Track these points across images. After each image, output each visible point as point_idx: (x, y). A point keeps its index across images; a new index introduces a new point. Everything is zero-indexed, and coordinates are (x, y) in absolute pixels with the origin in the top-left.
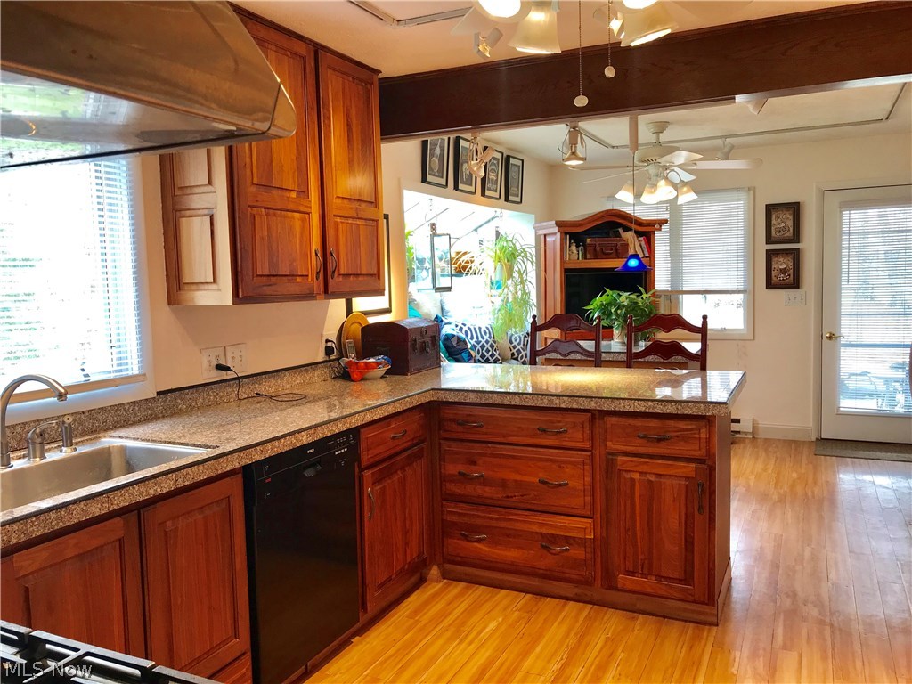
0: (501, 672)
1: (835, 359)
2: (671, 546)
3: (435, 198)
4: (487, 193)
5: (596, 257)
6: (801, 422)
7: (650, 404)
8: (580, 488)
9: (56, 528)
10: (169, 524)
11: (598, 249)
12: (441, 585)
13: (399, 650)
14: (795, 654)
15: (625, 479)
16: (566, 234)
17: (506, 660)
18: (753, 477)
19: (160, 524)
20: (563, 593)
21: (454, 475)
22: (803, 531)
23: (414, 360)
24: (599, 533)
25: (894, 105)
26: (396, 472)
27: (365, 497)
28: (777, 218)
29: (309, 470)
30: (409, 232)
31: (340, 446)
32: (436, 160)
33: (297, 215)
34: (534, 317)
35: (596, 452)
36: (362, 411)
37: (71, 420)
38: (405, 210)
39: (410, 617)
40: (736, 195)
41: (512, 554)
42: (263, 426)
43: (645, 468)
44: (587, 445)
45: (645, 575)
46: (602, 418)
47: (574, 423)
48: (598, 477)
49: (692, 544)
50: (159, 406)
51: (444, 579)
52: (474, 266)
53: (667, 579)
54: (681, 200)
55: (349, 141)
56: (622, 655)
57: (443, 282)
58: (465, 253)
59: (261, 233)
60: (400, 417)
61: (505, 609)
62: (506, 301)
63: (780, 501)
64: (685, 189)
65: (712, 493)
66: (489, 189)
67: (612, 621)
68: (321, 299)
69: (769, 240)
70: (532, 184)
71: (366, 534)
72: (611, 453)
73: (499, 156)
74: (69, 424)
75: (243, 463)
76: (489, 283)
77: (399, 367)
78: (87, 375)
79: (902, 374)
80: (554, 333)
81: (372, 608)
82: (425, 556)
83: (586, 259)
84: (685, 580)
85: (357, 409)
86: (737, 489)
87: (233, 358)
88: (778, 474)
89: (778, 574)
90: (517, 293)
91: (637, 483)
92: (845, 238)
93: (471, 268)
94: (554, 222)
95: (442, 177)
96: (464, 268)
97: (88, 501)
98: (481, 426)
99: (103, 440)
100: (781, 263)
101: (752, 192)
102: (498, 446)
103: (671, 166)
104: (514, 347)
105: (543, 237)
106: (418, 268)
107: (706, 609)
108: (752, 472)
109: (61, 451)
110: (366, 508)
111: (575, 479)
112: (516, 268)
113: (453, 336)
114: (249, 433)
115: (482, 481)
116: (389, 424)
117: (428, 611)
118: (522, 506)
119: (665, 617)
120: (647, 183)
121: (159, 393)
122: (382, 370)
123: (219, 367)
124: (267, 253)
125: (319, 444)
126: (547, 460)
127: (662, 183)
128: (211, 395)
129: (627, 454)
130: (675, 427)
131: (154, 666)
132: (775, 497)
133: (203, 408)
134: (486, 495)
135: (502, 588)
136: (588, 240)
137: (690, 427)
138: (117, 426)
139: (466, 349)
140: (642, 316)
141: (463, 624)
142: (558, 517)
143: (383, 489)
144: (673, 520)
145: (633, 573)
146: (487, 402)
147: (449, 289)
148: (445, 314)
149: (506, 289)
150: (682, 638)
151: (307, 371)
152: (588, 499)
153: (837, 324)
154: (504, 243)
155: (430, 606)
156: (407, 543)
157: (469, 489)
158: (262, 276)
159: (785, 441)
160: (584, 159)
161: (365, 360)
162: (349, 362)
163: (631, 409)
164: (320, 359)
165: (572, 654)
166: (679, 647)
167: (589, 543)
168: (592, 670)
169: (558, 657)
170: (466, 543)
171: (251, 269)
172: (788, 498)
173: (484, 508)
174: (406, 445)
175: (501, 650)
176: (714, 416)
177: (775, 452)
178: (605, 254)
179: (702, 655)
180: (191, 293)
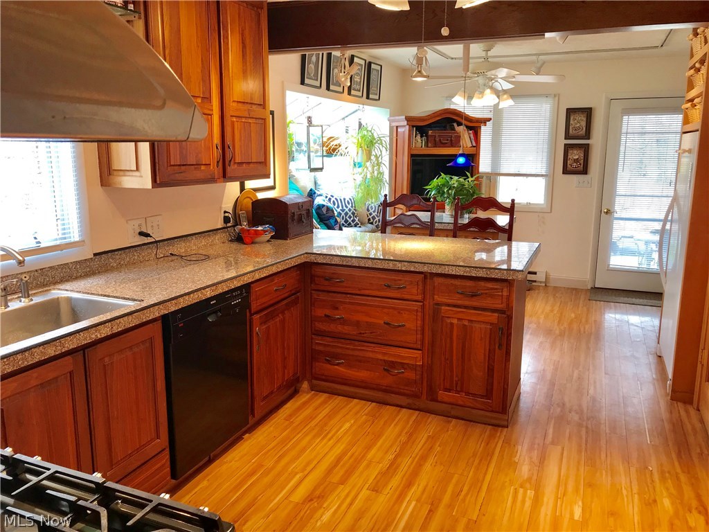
0: (351, 461)
1: (610, 229)
2: (478, 372)
3: (311, 97)
4: (353, 93)
5: (435, 146)
6: (579, 274)
7: (468, 269)
8: (413, 328)
9: (22, 366)
10: (107, 359)
11: (437, 140)
12: (310, 395)
13: (278, 444)
14: (559, 448)
15: (447, 323)
16: (413, 126)
17: (355, 452)
18: (542, 317)
19: (100, 359)
20: (399, 403)
21: (321, 317)
22: (574, 358)
23: (293, 228)
24: (426, 361)
25: (668, 37)
26: (278, 315)
27: (254, 334)
28: (574, 119)
29: (212, 316)
30: (290, 122)
31: (235, 297)
32: (312, 66)
34: (386, 196)
35: (427, 303)
36: (252, 272)
37: (28, 278)
38: (287, 104)
39: (286, 419)
40: (544, 100)
41: (362, 374)
42: (176, 283)
43: (460, 316)
44: (420, 297)
45: (458, 392)
46: (432, 279)
47: (411, 281)
48: (427, 321)
49: (493, 370)
50: (96, 264)
51: (312, 390)
52: (342, 149)
53: (474, 395)
54: (502, 105)
55: (243, 55)
56: (439, 448)
57: (316, 163)
58: (336, 139)
60: (281, 275)
61: (356, 414)
62: (365, 178)
63: (560, 335)
64: (505, 96)
65: (509, 335)
66: (354, 90)
67: (433, 424)
68: (220, 182)
69: (567, 137)
70: (388, 84)
71: (255, 361)
72: (437, 304)
73: (362, 62)
74: (26, 281)
75: (162, 313)
76: (352, 164)
77: (281, 233)
78: (39, 242)
80: (400, 209)
81: (258, 415)
82: (298, 375)
83: (427, 147)
84: (486, 396)
85: (249, 269)
86: (530, 326)
87: (152, 227)
88: (561, 314)
89: (553, 390)
90: (373, 172)
91: (455, 327)
92: (623, 138)
93: (339, 151)
94: (404, 117)
95: (317, 80)
96: (334, 150)
97: (45, 346)
98: (342, 282)
99: (53, 291)
100: (575, 155)
101: (557, 98)
102: (354, 296)
103: (496, 78)
104: (370, 214)
105: (395, 128)
106: (297, 150)
107: (500, 416)
108: (542, 312)
109: (21, 301)
110: (254, 341)
111: (411, 322)
112: (373, 153)
113: (323, 206)
114: (166, 289)
115: (343, 321)
116: (273, 280)
117: (301, 414)
118: (371, 340)
119: (471, 421)
120: (476, 91)
121: (95, 255)
122: (268, 236)
123: (141, 234)
124: (178, 147)
125: (220, 297)
126: (391, 308)
127: (488, 91)
128: (135, 255)
129: (449, 305)
130: (485, 287)
131: (104, 482)
132: (557, 332)
133: (131, 265)
134: (346, 332)
135: (354, 398)
136: (430, 132)
137: (495, 287)
138: (63, 280)
139: (333, 216)
141: (326, 424)
142: (397, 349)
143: (268, 328)
144: (479, 352)
145: (449, 391)
146: (347, 264)
147: (321, 169)
148: (317, 187)
149: (365, 169)
150: (483, 436)
151: (209, 236)
152: (419, 336)
153: (612, 202)
154: (365, 132)
155: (301, 411)
156: (285, 367)
157: (332, 327)
158: (174, 165)
159: (568, 288)
160: (427, 77)
161: (254, 228)
162: (243, 229)
163: (453, 273)
164: (220, 226)
165: (404, 446)
166: (479, 443)
167: (418, 368)
168: (417, 459)
169: (393, 450)
170: (329, 366)
171: (166, 160)
172: (567, 333)
173: (343, 340)
174: (286, 295)
175: (352, 444)
176: (514, 280)
177: (561, 297)
178: (443, 143)
179: (495, 448)
180: (119, 178)
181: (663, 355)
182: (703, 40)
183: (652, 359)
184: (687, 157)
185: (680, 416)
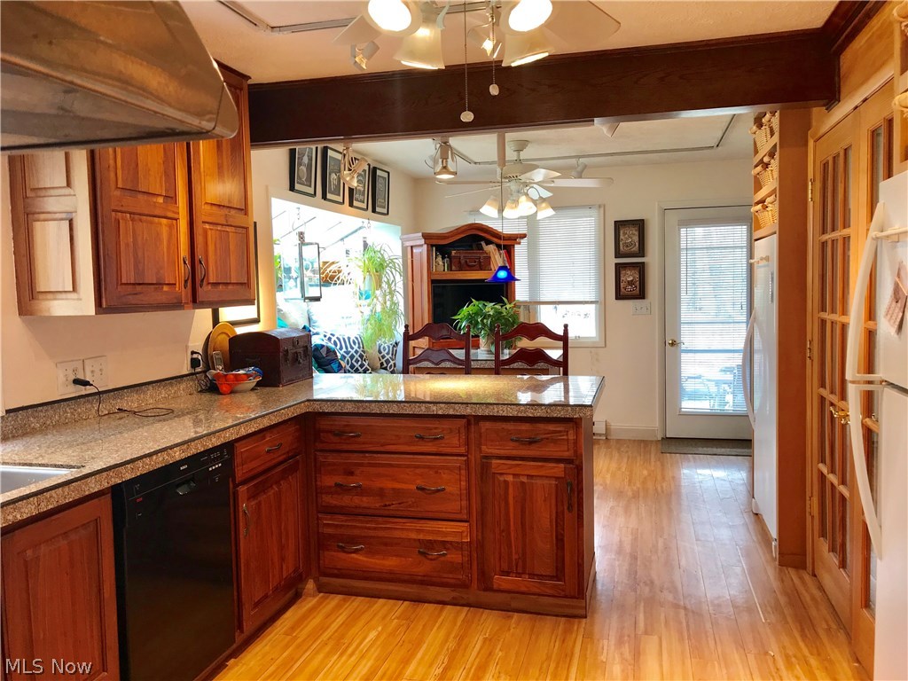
1: (678, 364)
2: (543, 545)
3: (303, 207)
4: (355, 203)
5: (461, 269)
6: (646, 422)
7: (523, 408)
8: (457, 492)
10: (29, 553)
11: (463, 262)
12: (317, 598)
13: (278, 668)
14: (655, 638)
15: (499, 481)
16: (432, 246)
17: (388, 669)
18: (608, 476)
19: (18, 553)
20: (440, 598)
21: (330, 487)
22: (656, 523)
23: (286, 370)
24: (475, 535)
25: (724, 134)
26: (271, 486)
27: (241, 514)
28: (625, 234)
29: (183, 487)
30: (277, 240)
31: (215, 461)
32: (303, 168)
33: (164, 221)
34: (407, 326)
35: (472, 458)
36: (236, 425)
39: (286, 634)
40: (588, 211)
41: (390, 563)
42: (131, 443)
43: (517, 471)
44: (462, 450)
45: (519, 574)
46: (477, 423)
47: (450, 429)
48: (473, 482)
49: (562, 540)
50: (9, 424)
51: (320, 592)
52: (343, 276)
53: (540, 576)
54: (541, 216)
55: (218, 146)
56: (500, 654)
57: (313, 292)
58: (333, 263)
59: (126, 239)
60: (275, 430)
61: (384, 618)
62: (373, 312)
63: (634, 497)
64: (544, 205)
65: (580, 491)
66: (357, 200)
67: (488, 622)
68: (188, 308)
69: (618, 254)
70: (398, 195)
71: (242, 552)
72: (486, 457)
73: (366, 167)
75: (112, 483)
76: (358, 293)
77: (270, 379)
79: (729, 377)
80: (423, 343)
81: (248, 627)
82: (301, 570)
83: (451, 270)
84: (557, 576)
85: (230, 423)
87: (92, 372)
88: (631, 472)
89: (636, 565)
90: (385, 303)
91: (510, 485)
92: (683, 253)
93: (338, 278)
94: (420, 234)
95: (310, 186)
96: (332, 278)
98: (358, 436)
100: (629, 276)
101: (602, 209)
102: (375, 455)
103: (531, 183)
104: (383, 357)
105: (409, 249)
106: (285, 277)
107: (576, 602)
108: (608, 471)
110: (241, 524)
111: (452, 484)
112: (384, 279)
113: (323, 346)
114: (117, 451)
115: (360, 491)
116: (264, 438)
117: (306, 626)
118: (399, 513)
119: (538, 614)
120: (509, 199)
121: (8, 412)
122: (252, 383)
123: (77, 382)
124: (132, 260)
125: (191, 460)
126: (425, 467)
127: (523, 199)
128: (68, 412)
129: (500, 457)
130: (545, 430)
132: (630, 493)
133: (59, 426)
134: (365, 505)
135: (380, 598)
136: (453, 252)
137: (558, 429)
139: (335, 359)
140: (506, 325)
141: (342, 636)
142: (435, 522)
143: (259, 504)
144: (544, 515)
145: (508, 574)
146: (365, 411)
147: (317, 299)
148: (312, 324)
149: (375, 299)
150: (556, 631)
151: (171, 384)
152: (464, 503)
153: (678, 331)
154: (372, 254)
155: (306, 622)
156: (283, 559)
157: (346, 500)
158: (127, 284)
159: (634, 441)
160: (455, 173)
161: (234, 372)
162: (217, 374)
163: (504, 414)
164: (186, 372)
165: (453, 657)
166: (553, 641)
167: (465, 547)
168: (473, 670)
169: (439, 661)
170: (342, 555)
171: (115, 279)
172: (641, 494)
173: (361, 518)
174: (281, 458)
175: (383, 659)
176: (581, 419)
177: (627, 452)
178: (469, 266)
179: (574, 646)
180: (47, 302)
181: (761, 512)
182: (768, 132)
183: (749, 519)
184: (764, 266)
185: (794, 584)
